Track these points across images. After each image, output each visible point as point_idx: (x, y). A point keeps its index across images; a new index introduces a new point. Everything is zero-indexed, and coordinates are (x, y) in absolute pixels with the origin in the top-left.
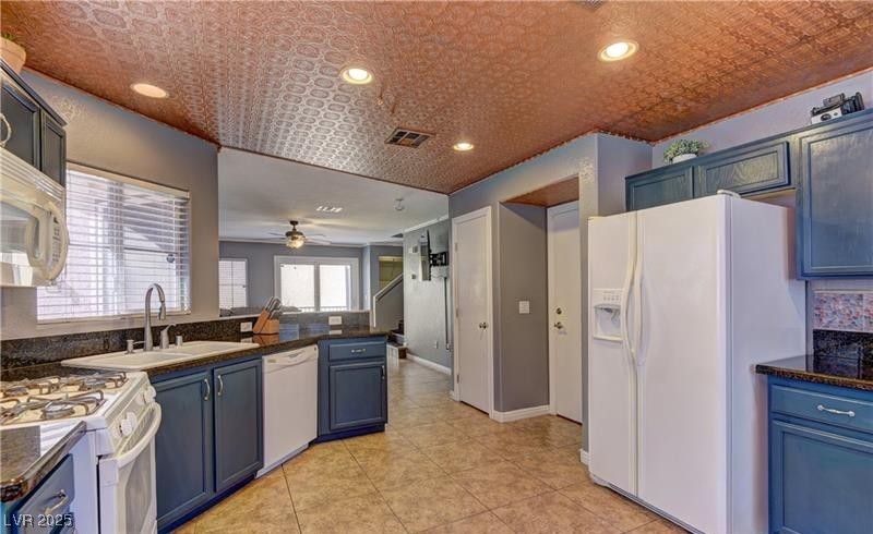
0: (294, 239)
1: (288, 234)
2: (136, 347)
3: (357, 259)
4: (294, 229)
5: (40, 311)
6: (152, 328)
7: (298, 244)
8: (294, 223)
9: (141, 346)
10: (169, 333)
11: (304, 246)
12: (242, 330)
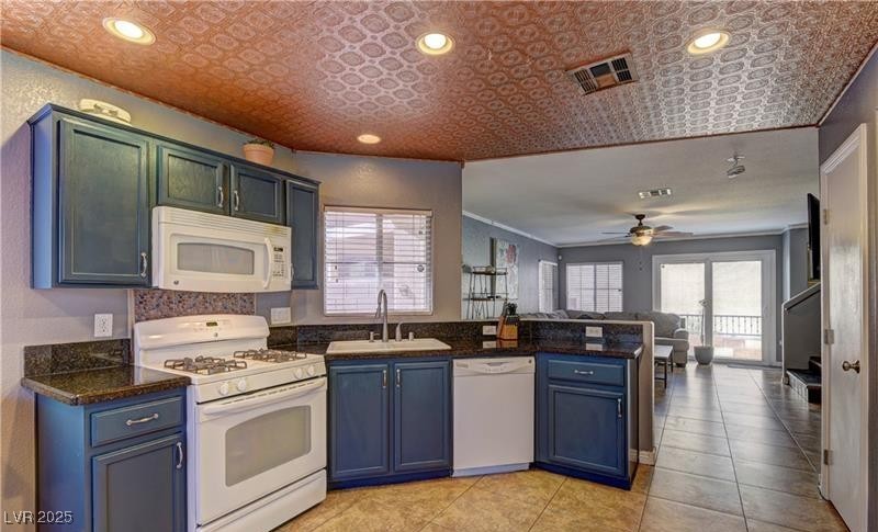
0: (638, 235)
1: (633, 231)
2: (375, 338)
3: (774, 252)
4: (641, 224)
5: (328, 308)
6: (389, 325)
7: (645, 240)
8: (640, 217)
9: (381, 338)
10: (402, 331)
11: (652, 243)
12: (484, 333)
